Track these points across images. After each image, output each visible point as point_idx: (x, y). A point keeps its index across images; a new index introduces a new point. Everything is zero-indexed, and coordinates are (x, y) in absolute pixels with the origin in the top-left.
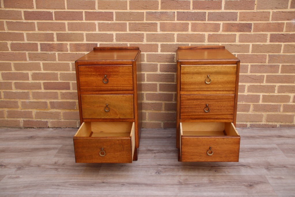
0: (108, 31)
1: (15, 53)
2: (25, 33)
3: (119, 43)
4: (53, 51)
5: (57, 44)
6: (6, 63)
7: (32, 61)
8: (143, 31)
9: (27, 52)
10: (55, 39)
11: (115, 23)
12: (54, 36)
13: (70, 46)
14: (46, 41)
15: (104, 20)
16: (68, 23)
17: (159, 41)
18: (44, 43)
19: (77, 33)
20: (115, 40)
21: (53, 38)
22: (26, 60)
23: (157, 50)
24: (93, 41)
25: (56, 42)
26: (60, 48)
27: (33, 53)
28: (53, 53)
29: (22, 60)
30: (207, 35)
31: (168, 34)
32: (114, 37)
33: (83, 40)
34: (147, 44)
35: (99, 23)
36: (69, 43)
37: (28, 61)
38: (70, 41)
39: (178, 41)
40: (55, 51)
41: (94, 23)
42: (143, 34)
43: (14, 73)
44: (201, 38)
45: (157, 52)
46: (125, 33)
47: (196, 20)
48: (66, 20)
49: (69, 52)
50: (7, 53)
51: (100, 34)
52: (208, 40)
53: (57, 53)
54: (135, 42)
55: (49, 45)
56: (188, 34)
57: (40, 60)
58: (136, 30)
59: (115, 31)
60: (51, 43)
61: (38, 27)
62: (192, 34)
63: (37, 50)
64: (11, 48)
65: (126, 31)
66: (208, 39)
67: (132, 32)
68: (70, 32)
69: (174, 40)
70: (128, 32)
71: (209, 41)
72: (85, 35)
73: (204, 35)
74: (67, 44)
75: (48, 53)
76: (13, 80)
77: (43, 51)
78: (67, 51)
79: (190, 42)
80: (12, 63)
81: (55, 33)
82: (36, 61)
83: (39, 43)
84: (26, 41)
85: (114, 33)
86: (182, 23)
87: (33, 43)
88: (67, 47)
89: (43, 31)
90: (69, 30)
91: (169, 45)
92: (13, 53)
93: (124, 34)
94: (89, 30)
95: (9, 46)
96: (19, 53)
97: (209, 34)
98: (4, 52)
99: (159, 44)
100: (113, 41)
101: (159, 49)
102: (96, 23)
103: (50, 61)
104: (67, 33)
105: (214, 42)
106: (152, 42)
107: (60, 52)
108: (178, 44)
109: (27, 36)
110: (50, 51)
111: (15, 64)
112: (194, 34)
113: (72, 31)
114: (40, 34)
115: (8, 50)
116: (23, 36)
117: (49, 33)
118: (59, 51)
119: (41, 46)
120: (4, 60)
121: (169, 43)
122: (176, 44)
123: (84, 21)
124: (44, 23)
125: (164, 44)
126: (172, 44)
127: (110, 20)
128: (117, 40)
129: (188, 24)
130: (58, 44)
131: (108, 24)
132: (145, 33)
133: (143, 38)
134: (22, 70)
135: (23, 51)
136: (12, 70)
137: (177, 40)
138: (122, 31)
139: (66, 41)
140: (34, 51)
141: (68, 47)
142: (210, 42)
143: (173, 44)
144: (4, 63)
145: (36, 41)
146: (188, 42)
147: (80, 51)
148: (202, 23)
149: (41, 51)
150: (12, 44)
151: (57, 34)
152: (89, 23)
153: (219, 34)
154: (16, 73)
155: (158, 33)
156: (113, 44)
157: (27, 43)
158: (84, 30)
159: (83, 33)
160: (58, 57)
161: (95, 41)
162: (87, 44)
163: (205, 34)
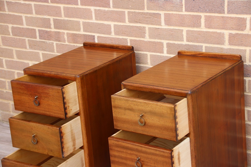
0: (106, 20)
1: (16, 38)
2: (24, 16)
3: (118, 37)
4: (51, 40)
5: (54, 32)
6: (8, 49)
7: (32, 49)
8: (144, 23)
9: (27, 39)
10: (52, 26)
11: (112, 11)
12: (51, 22)
13: (67, 36)
14: (44, 28)
15: (100, 6)
16: (64, 8)
17: (164, 39)
18: (42, 30)
19: (73, 21)
20: (113, 33)
21: (50, 25)
22: (26, 48)
23: (163, 50)
24: (90, 32)
25: (53, 30)
26: (58, 37)
27: (32, 40)
28: (51, 43)
29: (22, 48)
30: (228, 34)
31: (175, 29)
32: (113, 30)
33: (79, 30)
34: (150, 42)
35: (95, 10)
36: (66, 32)
37: (28, 50)
38: (67, 29)
39: (188, 41)
40: (53, 40)
41: (90, 9)
42: (144, 28)
43: (16, 61)
44: (219, 39)
45: (163, 53)
46: (124, 25)
47: (210, 11)
48: (62, 3)
49: (67, 43)
50: (9, 37)
51: (96, 23)
52: (229, 42)
53: (55, 43)
54: (136, 37)
55: (47, 32)
56: (201, 31)
57: (40, 50)
58: (137, 22)
59: (113, 21)
60: (48, 30)
61: (35, 9)
62: (206, 32)
63: (36, 38)
64: (12, 33)
65: (125, 22)
66: (229, 40)
67: (132, 24)
68: (66, 19)
69: (183, 38)
70: (127, 23)
71: (230, 44)
72: (81, 23)
73: (223, 34)
74: (64, 33)
75: (47, 42)
76: (16, 70)
77: (41, 39)
78: (65, 41)
79: (204, 42)
80: (14, 49)
81: (52, 18)
82: (35, 50)
83: (37, 29)
84: (25, 26)
85: (112, 24)
86: (193, 15)
87: (32, 29)
88: (64, 37)
89: (40, 15)
90: (65, 16)
91: (176, 44)
92: (14, 38)
93: (122, 26)
94: (85, 18)
95: (10, 30)
96: (20, 39)
97: (231, 34)
98: (6, 36)
99: (165, 42)
100: (112, 34)
101: (165, 49)
102: (92, 10)
103: (49, 51)
104: (64, 20)
105: (239, 45)
106: (156, 39)
107: (58, 42)
108: (188, 45)
109: (26, 20)
110: (48, 40)
111: (16, 51)
112: (209, 32)
113: (68, 17)
114: (38, 18)
115: (9, 35)
116: (22, 19)
117: (46, 19)
118: (56, 40)
119: (39, 33)
120: (7, 46)
121: (176, 42)
122: (186, 45)
123: (80, 6)
124: (40, 5)
125: (171, 43)
126: (180, 44)
127: (107, 7)
128: (116, 33)
129: (200, 17)
130: (56, 32)
131: (104, 11)
132: (147, 26)
133: (145, 33)
134: (23, 59)
135: (23, 37)
136: (14, 58)
137: (187, 39)
138: (120, 22)
139: (64, 29)
140: (33, 38)
141: (66, 37)
142: (232, 45)
143: (182, 45)
144: (6, 49)
145: (34, 26)
146: (201, 43)
147: (77, 43)
148: (219, 16)
149: (40, 38)
150: (13, 28)
151: (54, 20)
152: (85, 9)
153: (245, 34)
154: (18, 61)
155: (163, 27)
156: (111, 38)
157: (26, 28)
158: (81, 18)
159: (79, 21)
160: (57, 48)
161: (92, 32)
162: (84, 35)
163: (225, 33)
